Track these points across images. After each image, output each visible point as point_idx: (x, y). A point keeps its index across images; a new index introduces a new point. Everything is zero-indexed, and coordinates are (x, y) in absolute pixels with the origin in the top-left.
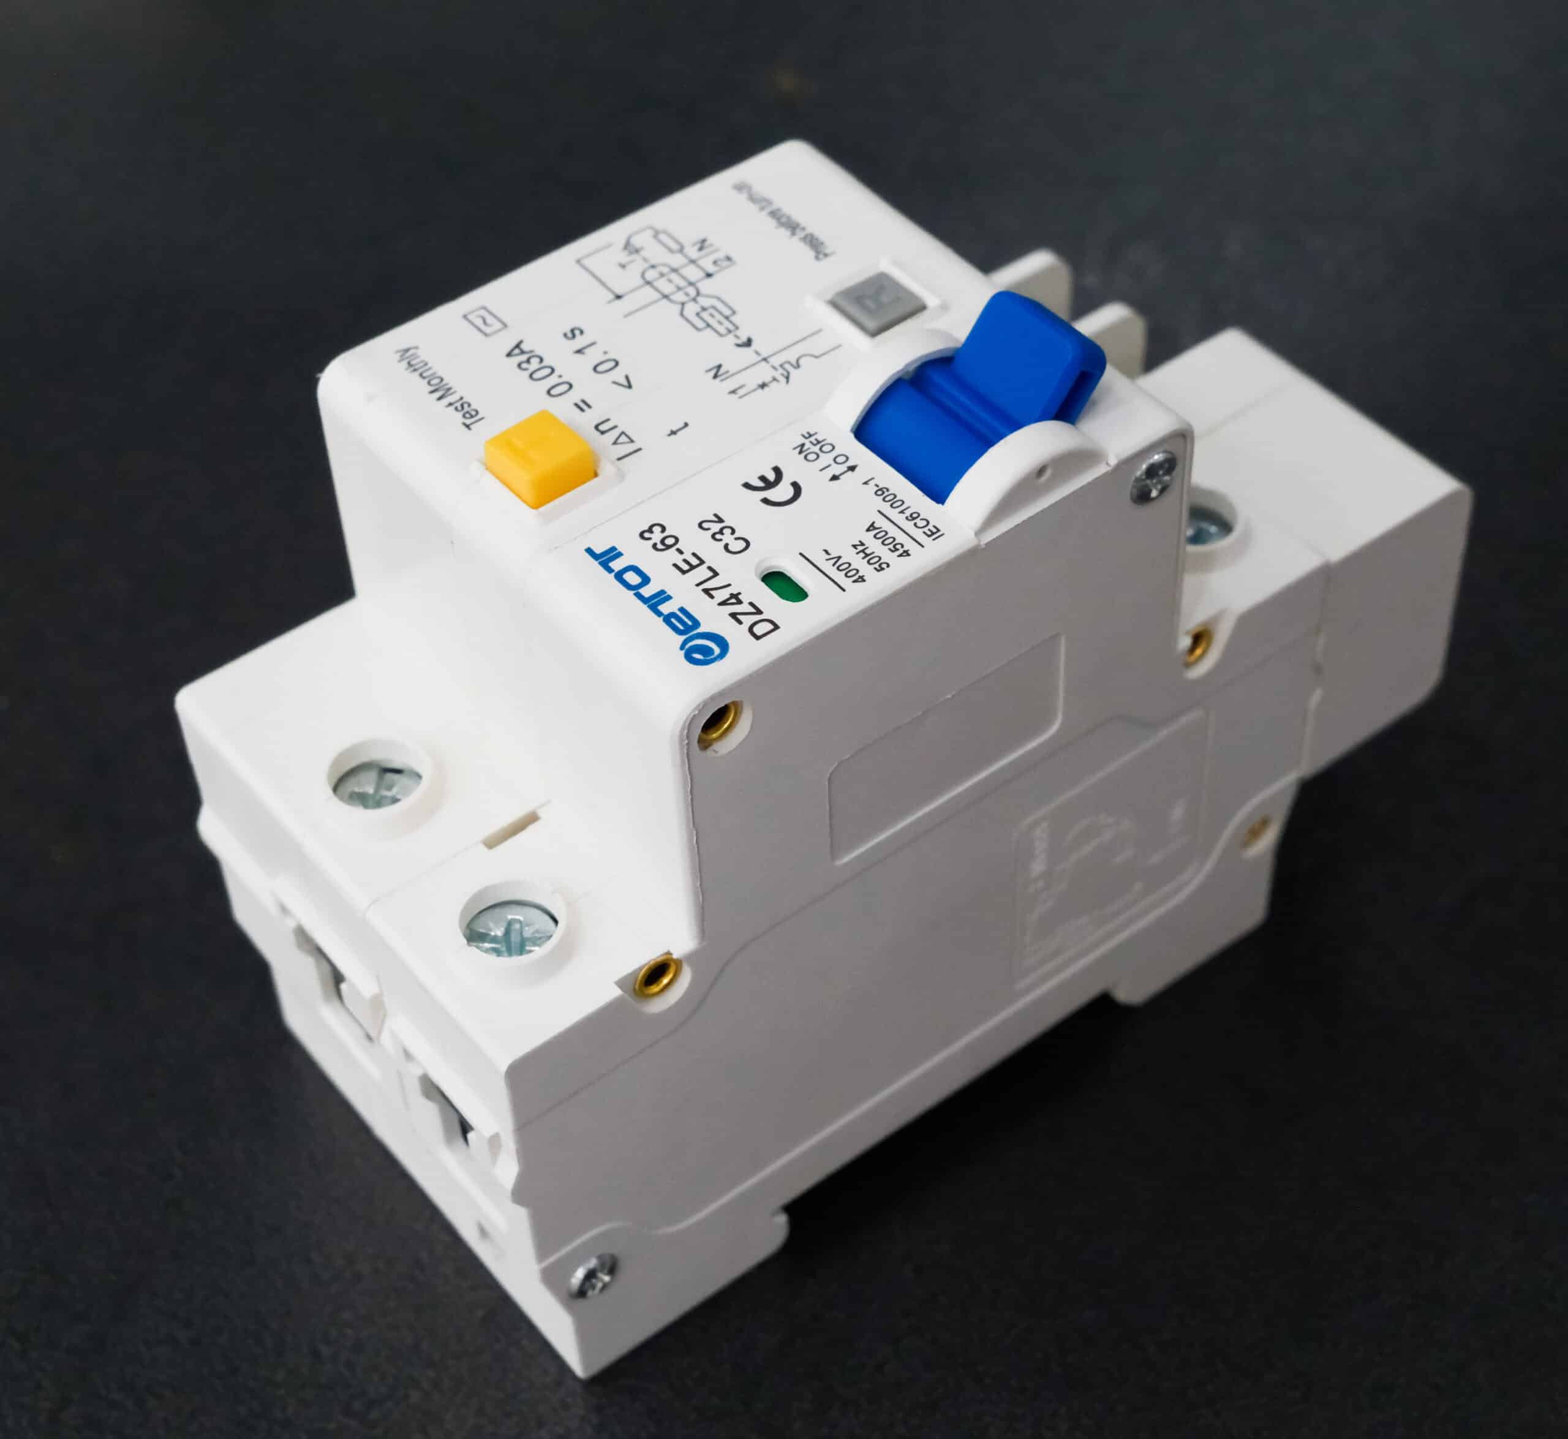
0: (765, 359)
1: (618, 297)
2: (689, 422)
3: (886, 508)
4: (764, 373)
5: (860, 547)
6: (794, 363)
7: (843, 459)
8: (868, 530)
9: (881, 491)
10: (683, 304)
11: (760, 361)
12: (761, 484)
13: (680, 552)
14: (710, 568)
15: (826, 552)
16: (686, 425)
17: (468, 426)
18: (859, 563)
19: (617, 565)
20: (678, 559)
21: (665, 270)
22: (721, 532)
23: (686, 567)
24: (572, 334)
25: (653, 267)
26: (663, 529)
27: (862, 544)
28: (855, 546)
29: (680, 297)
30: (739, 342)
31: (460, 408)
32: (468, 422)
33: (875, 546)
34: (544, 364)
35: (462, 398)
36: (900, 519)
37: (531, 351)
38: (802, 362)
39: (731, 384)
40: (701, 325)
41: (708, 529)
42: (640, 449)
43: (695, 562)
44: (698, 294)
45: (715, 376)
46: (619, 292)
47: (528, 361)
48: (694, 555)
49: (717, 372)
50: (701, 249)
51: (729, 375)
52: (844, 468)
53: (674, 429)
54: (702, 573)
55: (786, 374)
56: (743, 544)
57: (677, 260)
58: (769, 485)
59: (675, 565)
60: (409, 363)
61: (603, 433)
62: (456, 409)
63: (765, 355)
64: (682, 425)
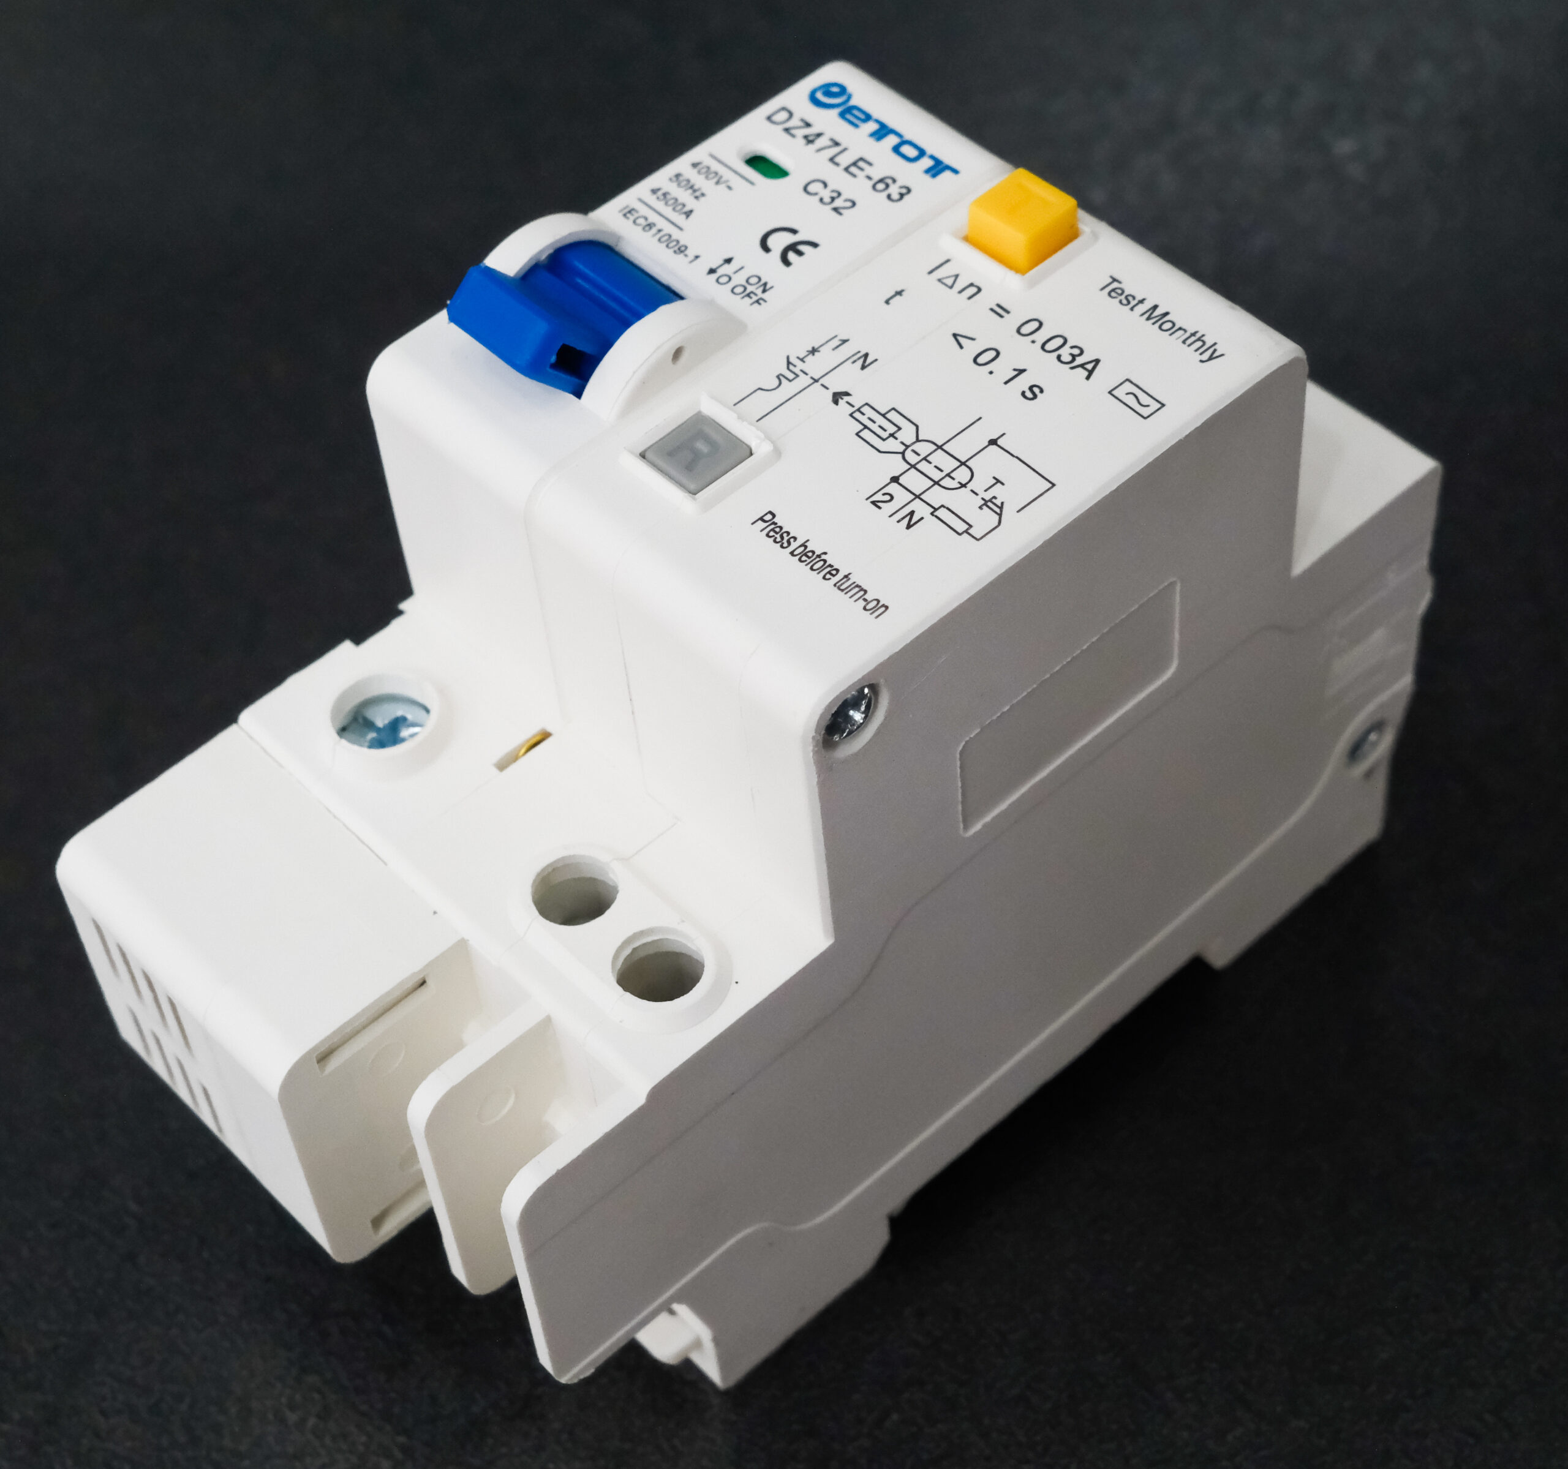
0: (816, 381)
1: (993, 442)
2: (885, 305)
3: (676, 234)
4: (815, 366)
5: (698, 194)
6: (783, 380)
7: (723, 280)
8: (691, 211)
9: (681, 250)
10: (918, 440)
11: (819, 379)
12: (801, 248)
13: (869, 178)
14: (837, 164)
15: (729, 188)
16: (887, 302)
17: (1114, 280)
18: (699, 180)
19: (927, 163)
20: (869, 170)
21: (947, 482)
22: (833, 199)
23: (861, 164)
24: (1033, 392)
25: (963, 486)
26: (889, 197)
27: (697, 198)
28: (703, 195)
29: (924, 449)
30: (846, 398)
31: (1130, 298)
32: (1115, 285)
33: (685, 196)
34: (1056, 354)
35: (1132, 309)
36: (661, 223)
37: (1072, 368)
38: (777, 382)
39: (847, 350)
40: (892, 416)
41: (846, 200)
42: (931, 272)
43: (853, 169)
44: (903, 453)
45: (866, 355)
46: (994, 447)
47: (1074, 357)
48: (854, 176)
49: (865, 362)
50: (912, 513)
51: (852, 359)
52: (720, 272)
53: (898, 297)
54: (845, 160)
55: (791, 367)
56: (811, 188)
57: (936, 496)
58: (793, 247)
59: (870, 164)
60: (1204, 343)
61: (972, 285)
62: (1134, 298)
63: (816, 384)
64: (891, 301)
